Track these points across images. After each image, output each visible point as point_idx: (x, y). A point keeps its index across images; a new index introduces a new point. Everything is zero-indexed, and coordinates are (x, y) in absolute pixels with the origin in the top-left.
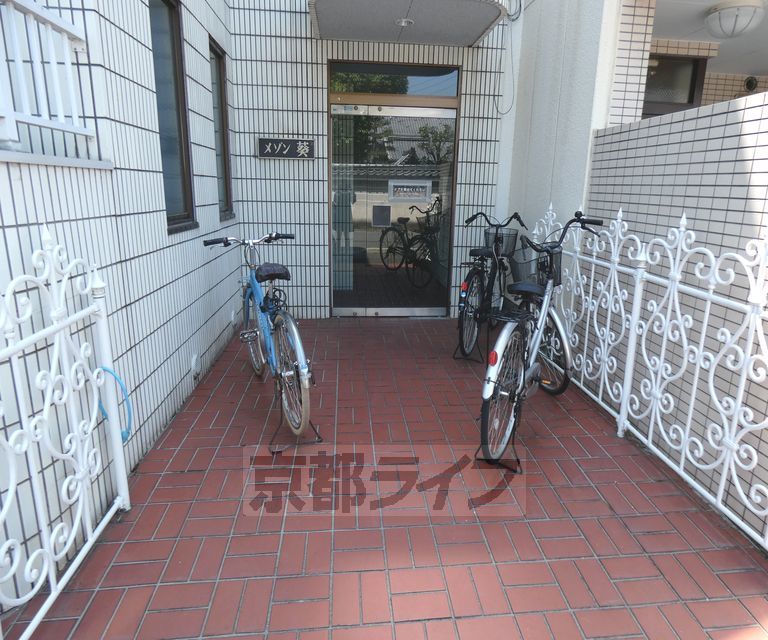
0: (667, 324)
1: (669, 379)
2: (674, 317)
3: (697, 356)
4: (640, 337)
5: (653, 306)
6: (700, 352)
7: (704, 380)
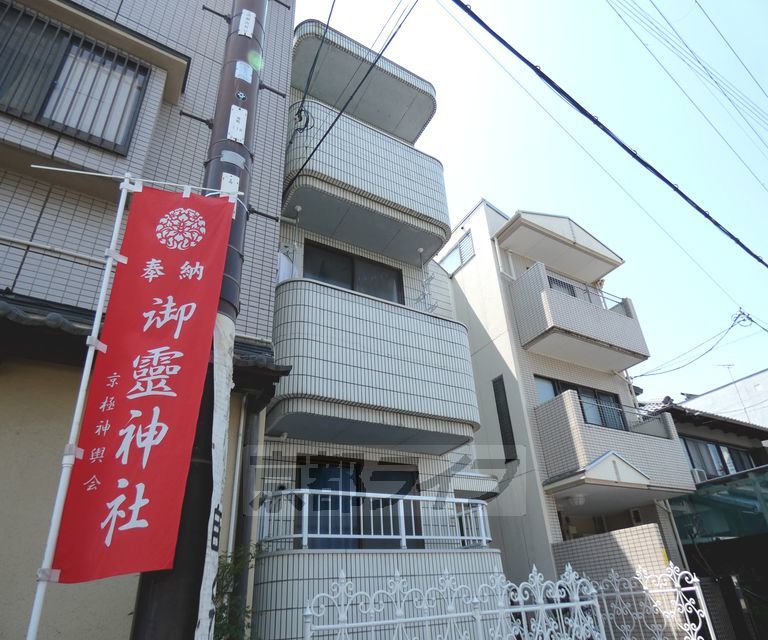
0: (621, 610)
1: (631, 631)
2: (623, 605)
3: (637, 616)
4: (612, 621)
5: (613, 605)
6: (637, 614)
7: (643, 624)
